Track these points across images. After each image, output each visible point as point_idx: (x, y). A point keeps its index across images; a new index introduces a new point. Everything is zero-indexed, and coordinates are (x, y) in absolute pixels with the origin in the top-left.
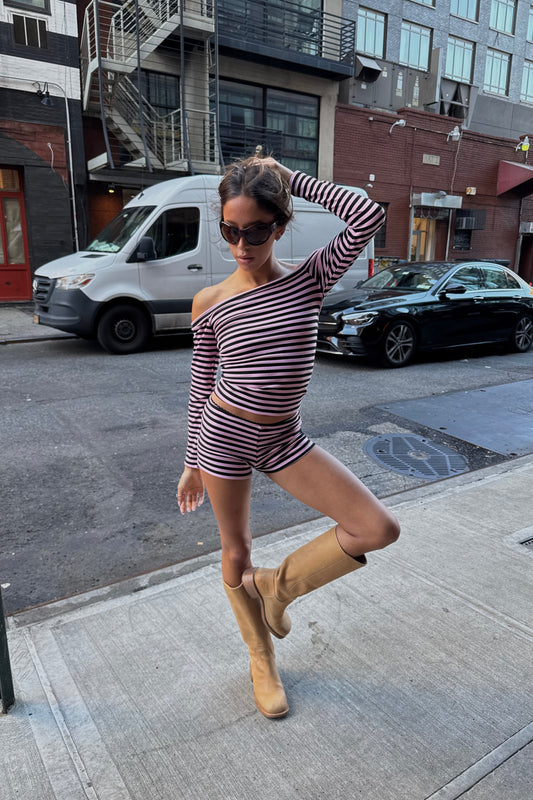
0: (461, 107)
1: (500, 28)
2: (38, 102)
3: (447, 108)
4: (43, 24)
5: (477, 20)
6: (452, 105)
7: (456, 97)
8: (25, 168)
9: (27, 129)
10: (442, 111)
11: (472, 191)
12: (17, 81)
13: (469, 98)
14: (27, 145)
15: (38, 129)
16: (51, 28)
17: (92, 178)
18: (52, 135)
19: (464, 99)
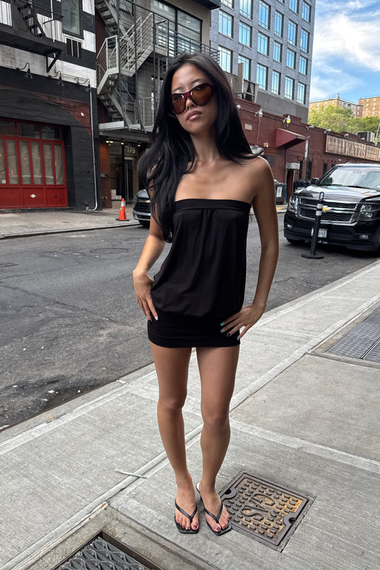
0: (251, 96)
1: (244, 43)
2: (77, 89)
3: (245, 95)
4: (80, 44)
5: (232, 37)
6: (247, 94)
7: (249, 90)
8: (72, 128)
9: (72, 104)
10: (243, 98)
11: (267, 145)
12: (68, 76)
13: (254, 91)
14: (72, 114)
15: (77, 105)
16: (84, 47)
17: (101, 134)
18: (83, 109)
19: (252, 92)
